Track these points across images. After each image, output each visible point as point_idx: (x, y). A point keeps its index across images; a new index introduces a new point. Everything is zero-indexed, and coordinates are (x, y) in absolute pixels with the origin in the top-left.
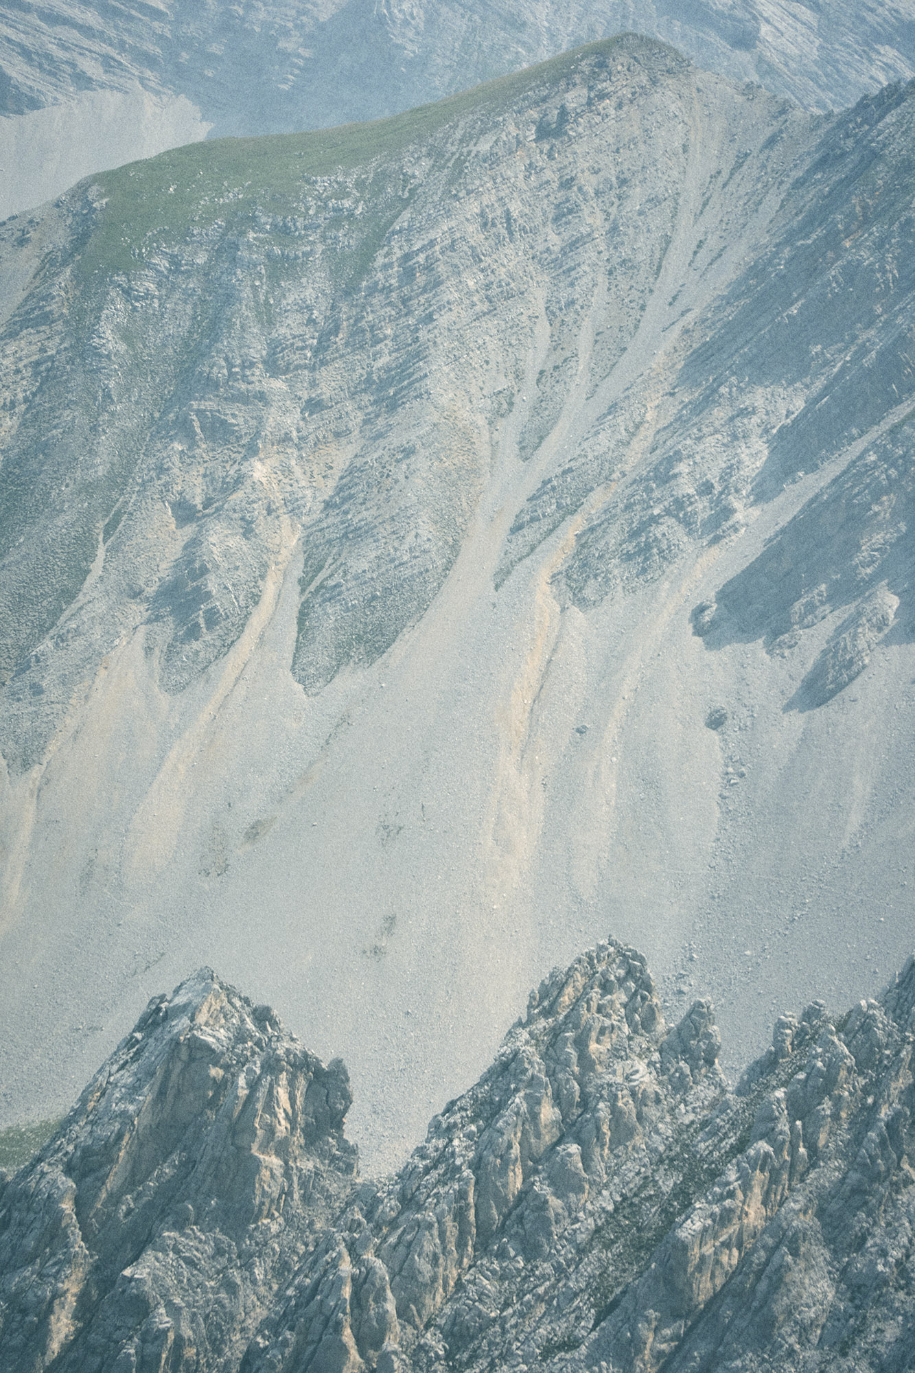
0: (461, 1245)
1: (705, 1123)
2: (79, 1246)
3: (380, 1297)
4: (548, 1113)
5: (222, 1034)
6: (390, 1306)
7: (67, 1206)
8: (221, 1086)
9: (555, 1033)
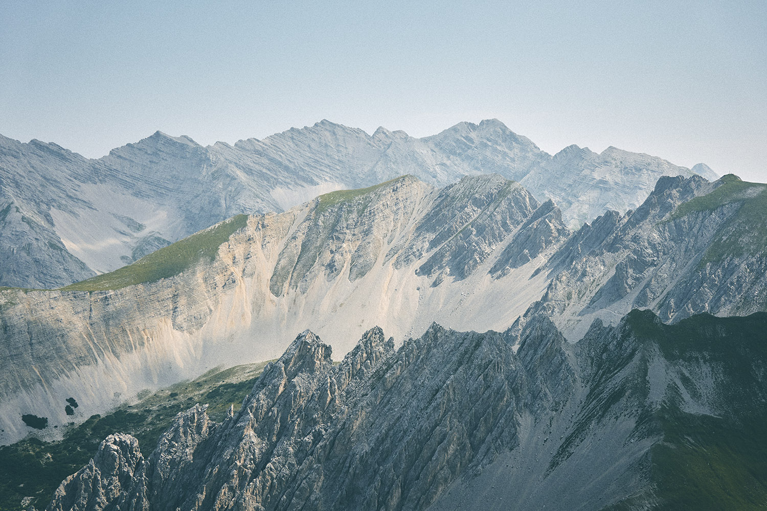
0: (349, 377)
1: (391, 358)
2: (285, 375)
3: (334, 386)
4: (365, 355)
5: (310, 340)
6: (336, 387)
7: (283, 369)
8: (310, 349)
9: (367, 341)
